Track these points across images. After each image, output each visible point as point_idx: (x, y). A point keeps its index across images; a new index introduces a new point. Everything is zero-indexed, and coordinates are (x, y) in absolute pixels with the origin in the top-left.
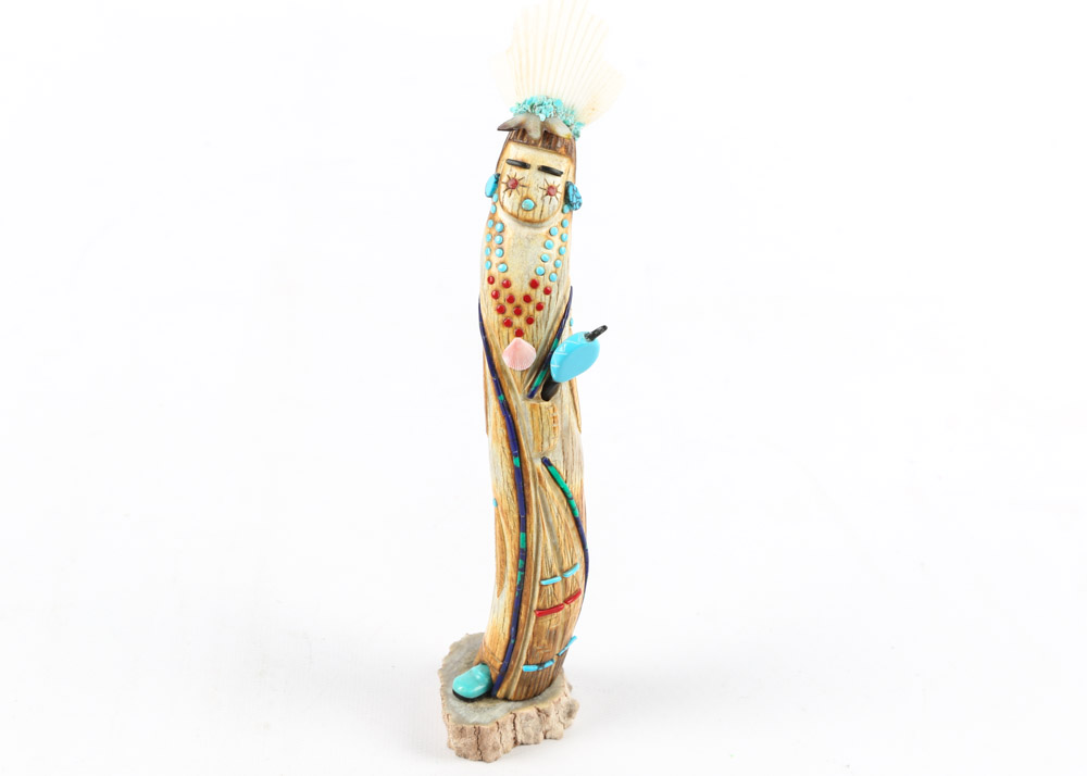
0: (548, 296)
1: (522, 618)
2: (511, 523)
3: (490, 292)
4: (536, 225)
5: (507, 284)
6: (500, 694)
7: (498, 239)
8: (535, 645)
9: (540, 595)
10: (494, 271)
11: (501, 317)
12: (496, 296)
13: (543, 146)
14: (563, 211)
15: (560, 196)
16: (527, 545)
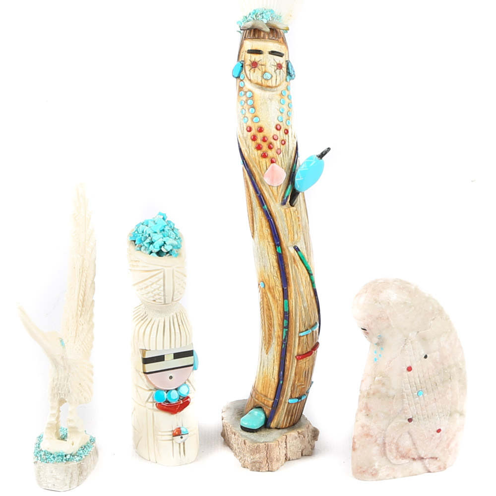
0: (287, 135)
1: (287, 363)
2: (277, 295)
3: (249, 137)
4: (273, 89)
5: (261, 130)
6: (273, 425)
7: (250, 102)
8: (297, 382)
9: (299, 344)
10: (250, 123)
11: (260, 152)
12: (254, 138)
13: (269, 39)
14: (286, 80)
15: (284, 69)
16: (289, 309)
